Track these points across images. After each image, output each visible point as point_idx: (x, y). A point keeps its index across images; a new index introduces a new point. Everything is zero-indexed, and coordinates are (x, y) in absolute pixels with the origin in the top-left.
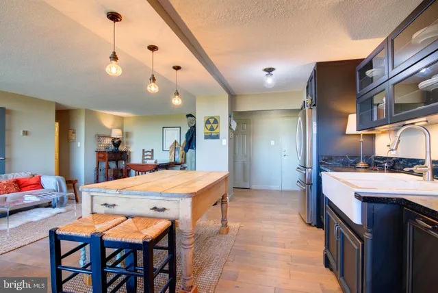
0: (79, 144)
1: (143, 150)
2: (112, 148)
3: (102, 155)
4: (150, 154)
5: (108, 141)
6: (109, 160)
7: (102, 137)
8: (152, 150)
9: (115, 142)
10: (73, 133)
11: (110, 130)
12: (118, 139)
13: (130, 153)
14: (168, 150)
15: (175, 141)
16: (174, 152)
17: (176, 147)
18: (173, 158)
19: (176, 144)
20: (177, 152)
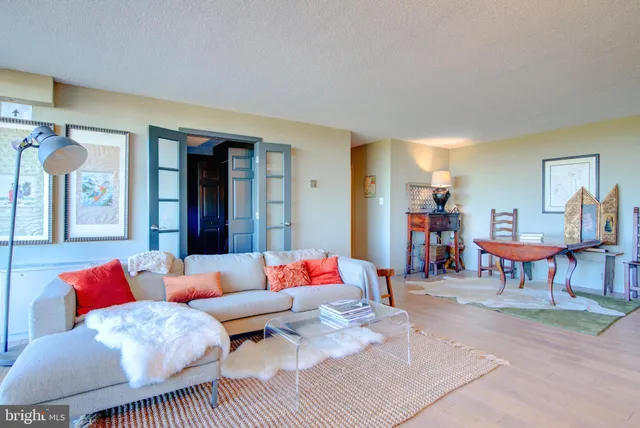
0: (381, 201)
1: (493, 211)
2: (433, 206)
3: (417, 220)
4: (510, 219)
5: (426, 195)
6: (431, 230)
7: (416, 186)
8: (515, 211)
9: (439, 196)
10: (373, 182)
12: (444, 189)
13: (463, 215)
14: (563, 210)
15: (583, 189)
16: (578, 216)
17: (584, 203)
18: (577, 231)
19: (585, 197)
20: (587, 216)
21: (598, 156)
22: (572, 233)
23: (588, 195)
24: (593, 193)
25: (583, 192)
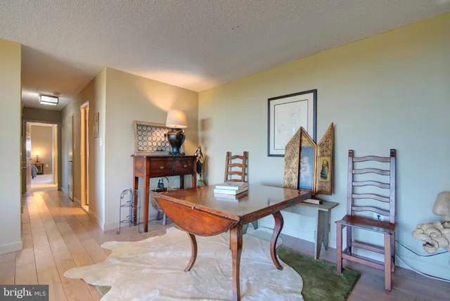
1: (229, 154)
3: (139, 164)
4: (241, 162)
6: (164, 175)
8: (246, 153)
10: (97, 120)
11: (165, 114)
14: (283, 152)
15: (301, 129)
16: (296, 159)
17: (303, 145)
18: (295, 176)
19: (304, 138)
20: (305, 160)
21: (315, 92)
22: (290, 179)
23: (307, 136)
24: (311, 134)
25: (302, 132)
